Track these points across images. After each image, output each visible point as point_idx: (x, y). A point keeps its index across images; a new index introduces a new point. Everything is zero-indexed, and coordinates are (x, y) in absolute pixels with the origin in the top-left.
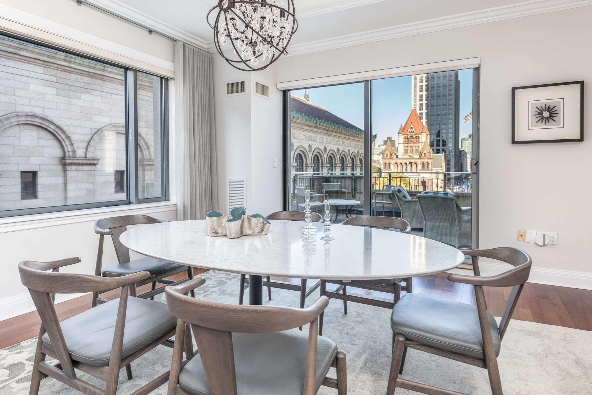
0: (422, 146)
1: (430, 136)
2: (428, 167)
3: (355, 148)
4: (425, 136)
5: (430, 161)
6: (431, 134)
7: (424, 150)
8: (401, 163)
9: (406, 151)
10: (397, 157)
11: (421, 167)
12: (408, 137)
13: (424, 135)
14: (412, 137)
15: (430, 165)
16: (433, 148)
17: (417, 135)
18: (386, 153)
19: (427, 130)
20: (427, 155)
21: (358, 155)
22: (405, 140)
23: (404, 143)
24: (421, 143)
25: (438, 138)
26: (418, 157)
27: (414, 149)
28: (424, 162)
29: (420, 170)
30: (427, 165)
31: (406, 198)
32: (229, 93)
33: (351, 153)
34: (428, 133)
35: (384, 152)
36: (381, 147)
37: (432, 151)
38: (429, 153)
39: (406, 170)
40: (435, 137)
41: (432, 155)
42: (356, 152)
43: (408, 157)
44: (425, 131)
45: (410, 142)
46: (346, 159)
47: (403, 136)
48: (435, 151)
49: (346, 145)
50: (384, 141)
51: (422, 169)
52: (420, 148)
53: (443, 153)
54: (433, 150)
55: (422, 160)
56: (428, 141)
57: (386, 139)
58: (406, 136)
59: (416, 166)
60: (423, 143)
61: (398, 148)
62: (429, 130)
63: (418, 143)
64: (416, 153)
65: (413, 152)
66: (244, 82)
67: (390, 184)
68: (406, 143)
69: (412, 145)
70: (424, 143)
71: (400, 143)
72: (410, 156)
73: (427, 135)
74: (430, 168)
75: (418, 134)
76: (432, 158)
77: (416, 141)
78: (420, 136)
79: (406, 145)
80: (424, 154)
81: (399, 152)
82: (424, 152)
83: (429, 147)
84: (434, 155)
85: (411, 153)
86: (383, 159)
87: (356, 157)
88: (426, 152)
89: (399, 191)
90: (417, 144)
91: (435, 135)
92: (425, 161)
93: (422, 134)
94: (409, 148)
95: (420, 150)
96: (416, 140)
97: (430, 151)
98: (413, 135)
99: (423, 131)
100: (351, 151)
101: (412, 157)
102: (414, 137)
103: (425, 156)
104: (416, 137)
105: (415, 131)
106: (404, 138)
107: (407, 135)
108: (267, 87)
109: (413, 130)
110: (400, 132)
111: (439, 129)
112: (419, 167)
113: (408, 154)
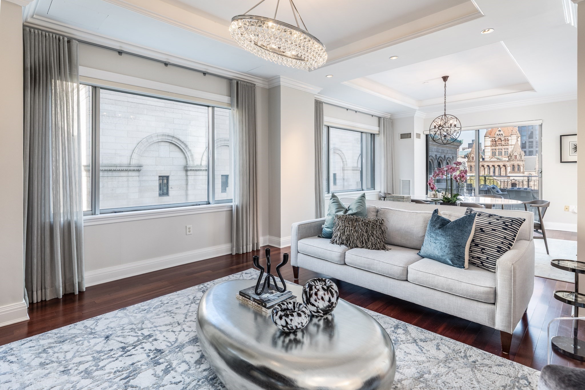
0: (512, 149)
1: (521, 138)
2: (519, 169)
3: (441, 153)
4: (516, 138)
5: (521, 163)
6: (522, 136)
7: (514, 152)
8: (488, 166)
9: (494, 154)
10: (483, 159)
11: (511, 170)
12: (496, 140)
13: (514, 137)
14: (500, 140)
15: (522, 168)
16: (525, 150)
17: (506, 138)
18: (471, 156)
19: (518, 132)
20: (518, 157)
21: (444, 160)
22: (493, 143)
23: (491, 146)
24: (511, 145)
25: (531, 140)
26: (507, 159)
27: (503, 151)
28: (514, 165)
29: (510, 173)
30: (518, 167)
31: (498, 192)
32: (401, 138)
33: (438, 158)
34: (519, 135)
35: (469, 156)
36: (466, 150)
37: (523, 153)
38: (520, 155)
39: (494, 172)
40: (528, 138)
41: (523, 157)
42: (443, 156)
43: (496, 159)
44: (515, 134)
45: (498, 145)
46: (433, 163)
47: (490, 139)
48: (527, 153)
49: (433, 151)
50: (469, 144)
51: (512, 171)
52: (510, 151)
53: (537, 154)
54: (525, 152)
55: (512, 163)
56: (519, 143)
57: (471, 142)
58: (494, 139)
59: (506, 169)
60: (513, 145)
61: (485, 151)
62: (519, 132)
63: (507, 145)
64: (505, 155)
65: (501, 155)
66: (410, 133)
67: (485, 183)
68: (494, 146)
69: (500, 147)
70: (515, 145)
71: (486, 146)
72: (498, 159)
73: (517, 136)
74: (522, 170)
75: (508, 137)
76: (524, 160)
77: (505, 144)
78: (510, 138)
79: (494, 147)
80: (514, 156)
81: (485, 155)
82: (514, 154)
83: (520, 149)
84: (525, 157)
85: (499, 155)
86: (468, 162)
87: (443, 161)
88: (517, 154)
89: (493, 188)
90: (506, 147)
91: (528, 137)
92: (516, 163)
93: (512, 136)
94: (497, 151)
95: (509, 152)
96: (505, 142)
97: (521, 154)
98: (502, 138)
99: (513, 134)
100: (438, 156)
101: (500, 160)
102: (503, 139)
103: (515, 158)
104: (505, 139)
105: (503, 134)
106: (491, 141)
107: (495, 137)
108: (420, 134)
109: (502, 132)
110: (486, 135)
111: (532, 131)
112: (509, 169)
113: (495, 157)
